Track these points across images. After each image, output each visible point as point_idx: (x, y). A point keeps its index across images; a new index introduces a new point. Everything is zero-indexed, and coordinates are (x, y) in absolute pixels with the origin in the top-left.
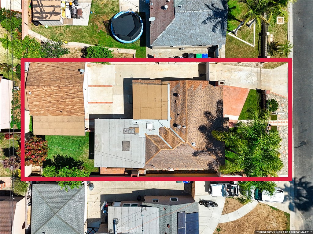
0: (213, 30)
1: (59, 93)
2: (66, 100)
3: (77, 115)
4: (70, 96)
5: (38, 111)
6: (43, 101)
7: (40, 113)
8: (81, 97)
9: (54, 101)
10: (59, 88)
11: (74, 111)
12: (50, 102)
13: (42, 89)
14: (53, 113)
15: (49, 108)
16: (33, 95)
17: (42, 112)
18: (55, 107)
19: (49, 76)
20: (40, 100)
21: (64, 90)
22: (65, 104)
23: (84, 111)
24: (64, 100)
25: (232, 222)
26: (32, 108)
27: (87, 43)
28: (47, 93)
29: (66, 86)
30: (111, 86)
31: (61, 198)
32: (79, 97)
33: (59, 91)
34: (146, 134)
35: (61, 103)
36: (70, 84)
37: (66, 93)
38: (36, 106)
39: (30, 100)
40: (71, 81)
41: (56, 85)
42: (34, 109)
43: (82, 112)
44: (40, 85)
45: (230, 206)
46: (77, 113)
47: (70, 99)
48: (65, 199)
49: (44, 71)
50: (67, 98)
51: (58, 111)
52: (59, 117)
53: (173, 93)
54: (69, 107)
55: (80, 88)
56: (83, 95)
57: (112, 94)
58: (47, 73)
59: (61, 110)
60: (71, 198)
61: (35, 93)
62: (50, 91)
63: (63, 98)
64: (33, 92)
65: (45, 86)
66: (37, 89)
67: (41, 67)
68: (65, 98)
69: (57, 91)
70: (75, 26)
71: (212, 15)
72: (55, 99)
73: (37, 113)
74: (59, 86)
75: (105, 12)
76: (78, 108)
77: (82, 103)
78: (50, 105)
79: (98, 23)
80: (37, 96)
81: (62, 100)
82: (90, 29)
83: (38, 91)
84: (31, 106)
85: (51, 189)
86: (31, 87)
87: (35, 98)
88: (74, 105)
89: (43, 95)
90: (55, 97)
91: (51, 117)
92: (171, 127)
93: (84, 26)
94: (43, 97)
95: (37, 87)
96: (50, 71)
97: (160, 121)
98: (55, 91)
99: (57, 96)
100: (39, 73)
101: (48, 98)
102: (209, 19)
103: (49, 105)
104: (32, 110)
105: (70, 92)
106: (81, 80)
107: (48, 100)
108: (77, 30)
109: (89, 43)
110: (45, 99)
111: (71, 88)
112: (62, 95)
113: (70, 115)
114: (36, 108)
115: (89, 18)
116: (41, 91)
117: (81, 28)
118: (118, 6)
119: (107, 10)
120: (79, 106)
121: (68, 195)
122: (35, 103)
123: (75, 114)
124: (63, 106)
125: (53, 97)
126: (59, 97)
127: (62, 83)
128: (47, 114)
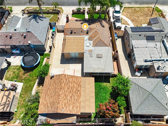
0: (42, 20)
1: (65, 89)
2: (71, 86)
3: (81, 81)
4: (68, 83)
5: (77, 107)
6: (70, 102)
7: (78, 106)
8: (69, 77)
9: (71, 94)
10: (62, 88)
11: (78, 83)
12: (71, 97)
13: (61, 101)
14: (79, 97)
15: (75, 99)
16: (65, 108)
17: (78, 105)
18: (75, 94)
19: (52, 97)
20: (69, 104)
21: (63, 85)
22: (73, 87)
23: (78, 77)
24: (70, 88)
25: (132, 22)
26: (75, 112)
27: (34, 84)
28: (64, 98)
29: (61, 84)
30: (64, 70)
31: (139, 91)
32: (69, 78)
33: (64, 89)
34: (92, 47)
35: (72, 90)
36: (60, 82)
37: (66, 85)
38: (73, 108)
39: (68, 112)
40: (58, 82)
41: (59, 91)
42: (76, 110)
43: (79, 78)
44: (58, 102)
45: (125, 23)
46: (80, 81)
47: (70, 83)
48: (138, 88)
49: (48, 101)
50: (69, 85)
51: (78, 93)
52: (82, 93)
53: (71, 34)
54: (75, 85)
55: (63, 76)
56: (68, 75)
57: (69, 70)
58: (50, 99)
59: (77, 91)
60: (137, 85)
61: (63, 107)
62: (63, 95)
63: (69, 88)
64: (62, 108)
65: (59, 98)
66: (61, 104)
67: (45, 105)
68: (69, 86)
69: (63, 90)
70: (21, 91)
71: (34, 19)
72: (69, 93)
73: (78, 108)
74: (60, 88)
75: (18, 73)
76: (76, 80)
77: (73, 77)
78: (73, 97)
79: (23, 77)
80: (65, 105)
81: (70, 89)
82: (26, 82)
83: (62, 104)
84: (73, 112)
85: (133, 99)
86: (58, 108)
87: (67, 108)
88: (74, 82)
89: (66, 101)
90: (67, 93)
91: (82, 99)
92: (88, 35)
93: (23, 85)
94: (67, 101)
95: (59, 104)
96: (49, 97)
97: (85, 40)
98: (63, 91)
99: (67, 91)
100: (49, 105)
101: (68, 98)
102: (36, 21)
103: (73, 99)
104: (76, 112)
105: (65, 82)
106: (58, 76)
107: (69, 98)
108: (24, 90)
109: (35, 82)
110: (68, 100)
111: (62, 81)
112: (66, 88)
113: (81, 86)
114: (75, 108)
115: (19, 82)
116: (62, 102)
117: (24, 87)
118: (17, 66)
119: (17, 72)
120: (75, 79)
121: (135, 87)
122: (71, 108)
123: (80, 83)
124: (74, 89)
125: (67, 94)
126: (68, 90)
127: (59, 87)
128: (80, 101)
